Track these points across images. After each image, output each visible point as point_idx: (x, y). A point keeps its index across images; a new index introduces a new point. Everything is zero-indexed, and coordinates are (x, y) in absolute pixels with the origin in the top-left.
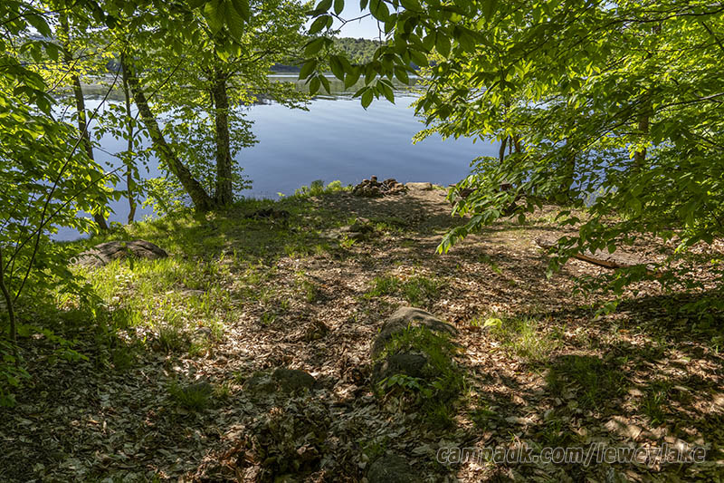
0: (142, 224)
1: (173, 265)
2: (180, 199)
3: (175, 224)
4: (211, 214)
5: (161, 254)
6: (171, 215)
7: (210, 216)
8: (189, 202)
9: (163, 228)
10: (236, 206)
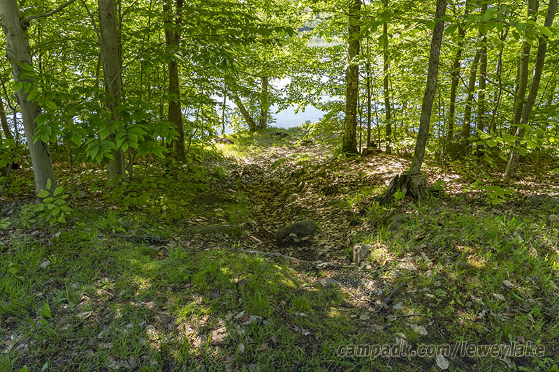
0: (227, 135)
1: (235, 146)
2: (244, 126)
3: (240, 136)
4: (256, 133)
5: (232, 143)
6: (239, 132)
7: (255, 133)
8: (247, 128)
9: (236, 137)
10: (268, 130)
